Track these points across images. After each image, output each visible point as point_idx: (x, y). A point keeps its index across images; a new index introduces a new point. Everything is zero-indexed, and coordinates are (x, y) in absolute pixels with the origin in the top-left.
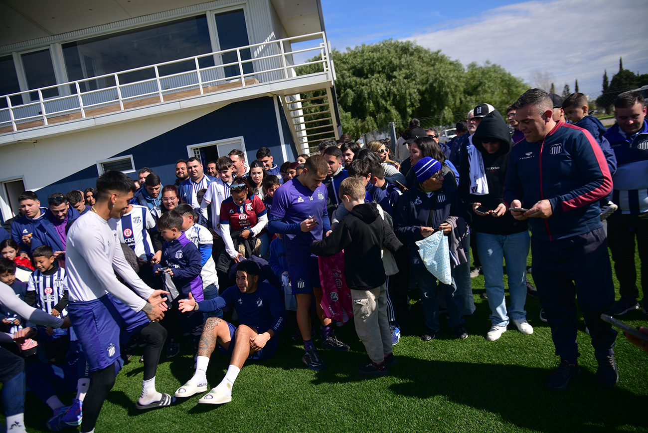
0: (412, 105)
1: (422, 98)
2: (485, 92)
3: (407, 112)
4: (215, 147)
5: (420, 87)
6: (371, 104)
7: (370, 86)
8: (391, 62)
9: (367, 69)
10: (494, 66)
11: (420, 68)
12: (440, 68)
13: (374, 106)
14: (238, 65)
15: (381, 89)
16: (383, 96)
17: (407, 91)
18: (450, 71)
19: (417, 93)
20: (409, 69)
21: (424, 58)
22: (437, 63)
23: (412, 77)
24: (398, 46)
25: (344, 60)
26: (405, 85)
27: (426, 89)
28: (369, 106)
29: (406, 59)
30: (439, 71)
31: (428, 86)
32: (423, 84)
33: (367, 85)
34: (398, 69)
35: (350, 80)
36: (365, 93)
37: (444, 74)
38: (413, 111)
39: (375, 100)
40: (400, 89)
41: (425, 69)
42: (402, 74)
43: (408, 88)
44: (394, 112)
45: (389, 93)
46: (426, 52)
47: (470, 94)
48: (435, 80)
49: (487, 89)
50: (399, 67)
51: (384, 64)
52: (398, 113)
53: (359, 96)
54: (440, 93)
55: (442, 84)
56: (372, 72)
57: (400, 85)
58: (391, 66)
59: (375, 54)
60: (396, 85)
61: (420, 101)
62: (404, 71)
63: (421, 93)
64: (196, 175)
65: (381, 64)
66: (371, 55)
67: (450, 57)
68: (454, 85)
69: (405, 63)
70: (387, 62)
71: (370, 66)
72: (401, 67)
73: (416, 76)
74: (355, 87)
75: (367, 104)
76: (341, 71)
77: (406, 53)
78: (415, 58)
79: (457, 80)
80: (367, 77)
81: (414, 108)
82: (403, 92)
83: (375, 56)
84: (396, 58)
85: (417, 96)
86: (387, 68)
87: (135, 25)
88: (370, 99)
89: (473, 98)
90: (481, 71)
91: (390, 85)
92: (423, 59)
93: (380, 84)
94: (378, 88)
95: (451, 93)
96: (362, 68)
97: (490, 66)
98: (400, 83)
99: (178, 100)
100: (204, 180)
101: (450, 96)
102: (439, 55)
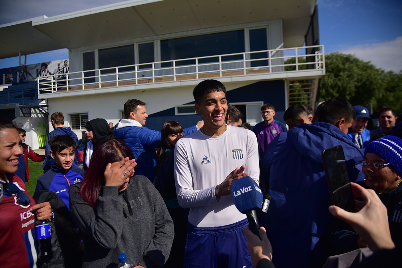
0: (350, 94)
1: (357, 91)
2: (400, 91)
5: (356, 84)
6: (324, 91)
8: (338, 66)
11: (357, 72)
12: (371, 73)
15: (331, 82)
16: (331, 87)
17: (348, 85)
19: (354, 87)
20: (350, 72)
21: (359, 66)
22: (368, 70)
23: (352, 77)
24: (342, 57)
26: (347, 81)
27: (361, 85)
29: (348, 65)
31: (362, 83)
32: (359, 82)
34: (342, 71)
37: (374, 77)
38: (350, 98)
39: (326, 88)
40: (343, 83)
41: (360, 72)
43: (349, 83)
45: (336, 85)
46: (362, 62)
47: (390, 91)
48: (367, 80)
54: (370, 88)
55: (371, 83)
57: (344, 81)
58: (338, 69)
60: (341, 81)
61: (355, 92)
62: (346, 73)
63: (356, 87)
65: (331, 67)
67: (376, 66)
68: (380, 84)
69: (347, 67)
70: (335, 67)
72: (344, 70)
73: (354, 76)
77: (348, 62)
78: (353, 65)
79: (382, 81)
81: (351, 96)
82: (345, 85)
84: (341, 64)
85: (353, 89)
88: (323, 88)
89: (392, 94)
90: (396, 76)
91: (336, 80)
93: (330, 79)
95: (377, 89)
98: (343, 79)
99: (230, 76)
102: (370, 64)
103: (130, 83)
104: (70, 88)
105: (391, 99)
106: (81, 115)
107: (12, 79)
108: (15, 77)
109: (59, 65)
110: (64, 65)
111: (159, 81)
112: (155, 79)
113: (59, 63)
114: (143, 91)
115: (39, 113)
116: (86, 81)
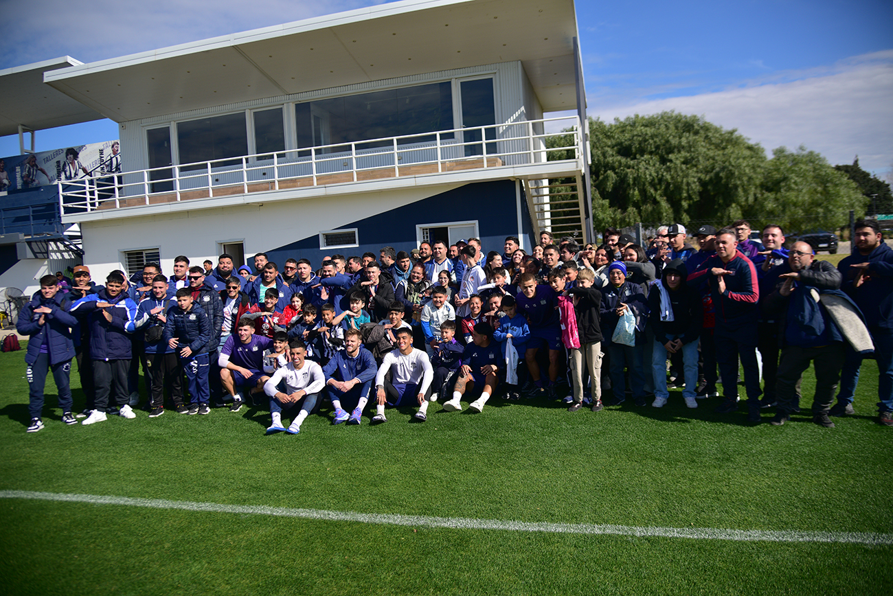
0: (689, 197)
1: (703, 190)
2: (790, 189)
3: (681, 206)
4: (446, 229)
5: (703, 176)
6: (636, 192)
7: (638, 170)
8: (667, 141)
9: (636, 147)
10: (811, 153)
11: (705, 152)
12: (732, 153)
13: (640, 195)
14: (482, 144)
15: (650, 175)
16: (652, 184)
17: (685, 180)
18: (744, 158)
19: (697, 183)
20: (691, 151)
21: (712, 139)
22: (729, 147)
23: (694, 162)
24: (679, 121)
25: (609, 134)
26: (683, 171)
27: (711, 179)
28: (633, 194)
29: (687, 138)
30: (730, 157)
31: (712, 174)
32: (707, 172)
33: (633, 168)
34: (676, 150)
35: (613, 160)
36: (630, 178)
37: (735, 162)
38: (689, 205)
39: (641, 187)
40: (675, 176)
41: (711, 153)
42: (681, 157)
43: (687, 176)
44: (664, 204)
45: (660, 180)
46: (717, 130)
47: (769, 190)
48: (723, 169)
49: (793, 186)
50: (677, 148)
51: (659, 143)
52: (669, 206)
53: (622, 183)
54: (728, 185)
55: (731, 174)
56: (642, 151)
57: (676, 171)
58: (667, 146)
59: (648, 129)
60: (670, 172)
61: (700, 194)
62: (683, 153)
63: (703, 183)
64: (439, 255)
65: (655, 142)
66: (643, 130)
67: (749, 139)
68: (747, 176)
69: (686, 143)
70: (663, 141)
71: (640, 144)
72: (680, 148)
73: (698, 161)
74: (618, 168)
75: (631, 192)
76: (602, 148)
77: (689, 131)
78: (700, 138)
79: (752, 171)
80: (635, 158)
81: (691, 202)
82: (679, 180)
83: (648, 132)
84: (674, 137)
85: (696, 187)
86: (661, 147)
87: (373, 88)
88: (635, 186)
89: (771, 196)
90: (791, 158)
91: (662, 170)
92: (711, 141)
93: (651, 168)
94: (647, 172)
95: (743, 186)
96: (630, 146)
97: (804, 153)
98: (676, 168)
99: (413, 176)
100: (446, 262)
101: (740, 190)
102: (736, 134)
104: (122, 203)
105: (770, 205)
106: (146, 254)
107: (5, 181)
108: (12, 178)
109: (101, 152)
110: (112, 152)
111: (288, 186)
113: (102, 148)
114: (261, 206)
115: (64, 251)
116: (154, 188)
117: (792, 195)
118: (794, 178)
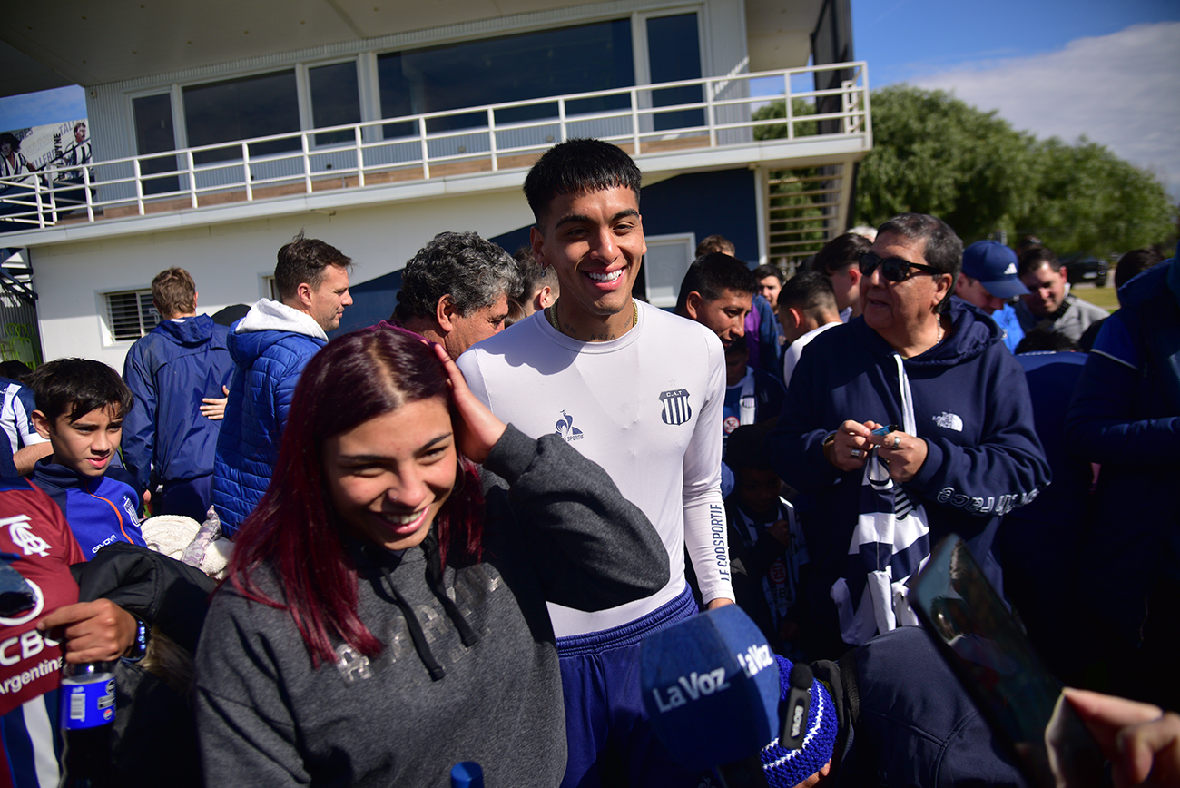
0: (941, 207)
1: (960, 196)
2: (1079, 194)
5: (959, 176)
6: (867, 199)
7: (865, 167)
8: (906, 126)
10: (1093, 146)
11: (959, 141)
12: (998, 143)
13: (872, 203)
15: (886, 173)
16: (889, 187)
17: (936, 181)
19: (952, 186)
20: (940, 141)
21: (966, 124)
22: (990, 135)
23: (946, 156)
24: (916, 99)
26: (932, 169)
27: (971, 180)
29: (934, 122)
30: (997, 148)
31: (973, 174)
32: (965, 171)
34: (919, 139)
37: (1006, 155)
39: (873, 192)
40: (922, 176)
41: (969, 143)
42: (927, 149)
43: (937, 175)
45: (900, 182)
46: (972, 111)
47: (1051, 196)
48: (989, 165)
49: (1083, 189)
50: (921, 135)
51: (891, 130)
54: (996, 188)
55: (1000, 173)
57: (923, 169)
58: (906, 133)
60: (914, 169)
61: (957, 201)
62: (930, 144)
63: (959, 186)
65: (886, 128)
68: (1023, 176)
69: (933, 129)
70: (899, 126)
72: (924, 136)
73: (950, 155)
75: (857, 200)
77: (934, 112)
78: (949, 122)
79: (1028, 168)
82: (927, 181)
84: (915, 120)
85: (950, 192)
86: (898, 135)
89: (1057, 204)
90: (1069, 153)
91: (903, 167)
92: (964, 125)
93: (883, 165)
94: (880, 171)
95: (1017, 190)
97: (1085, 146)
98: (922, 165)
101: (1013, 194)
102: (994, 119)
103: (290, 189)
104: (98, 213)
105: (1055, 218)
106: (141, 296)
109: (57, 139)
110: (74, 138)
111: (380, 180)
112: (368, 176)
113: (58, 132)
114: (331, 215)
116: (149, 187)
117: (1083, 204)
118: (1085, 179)
